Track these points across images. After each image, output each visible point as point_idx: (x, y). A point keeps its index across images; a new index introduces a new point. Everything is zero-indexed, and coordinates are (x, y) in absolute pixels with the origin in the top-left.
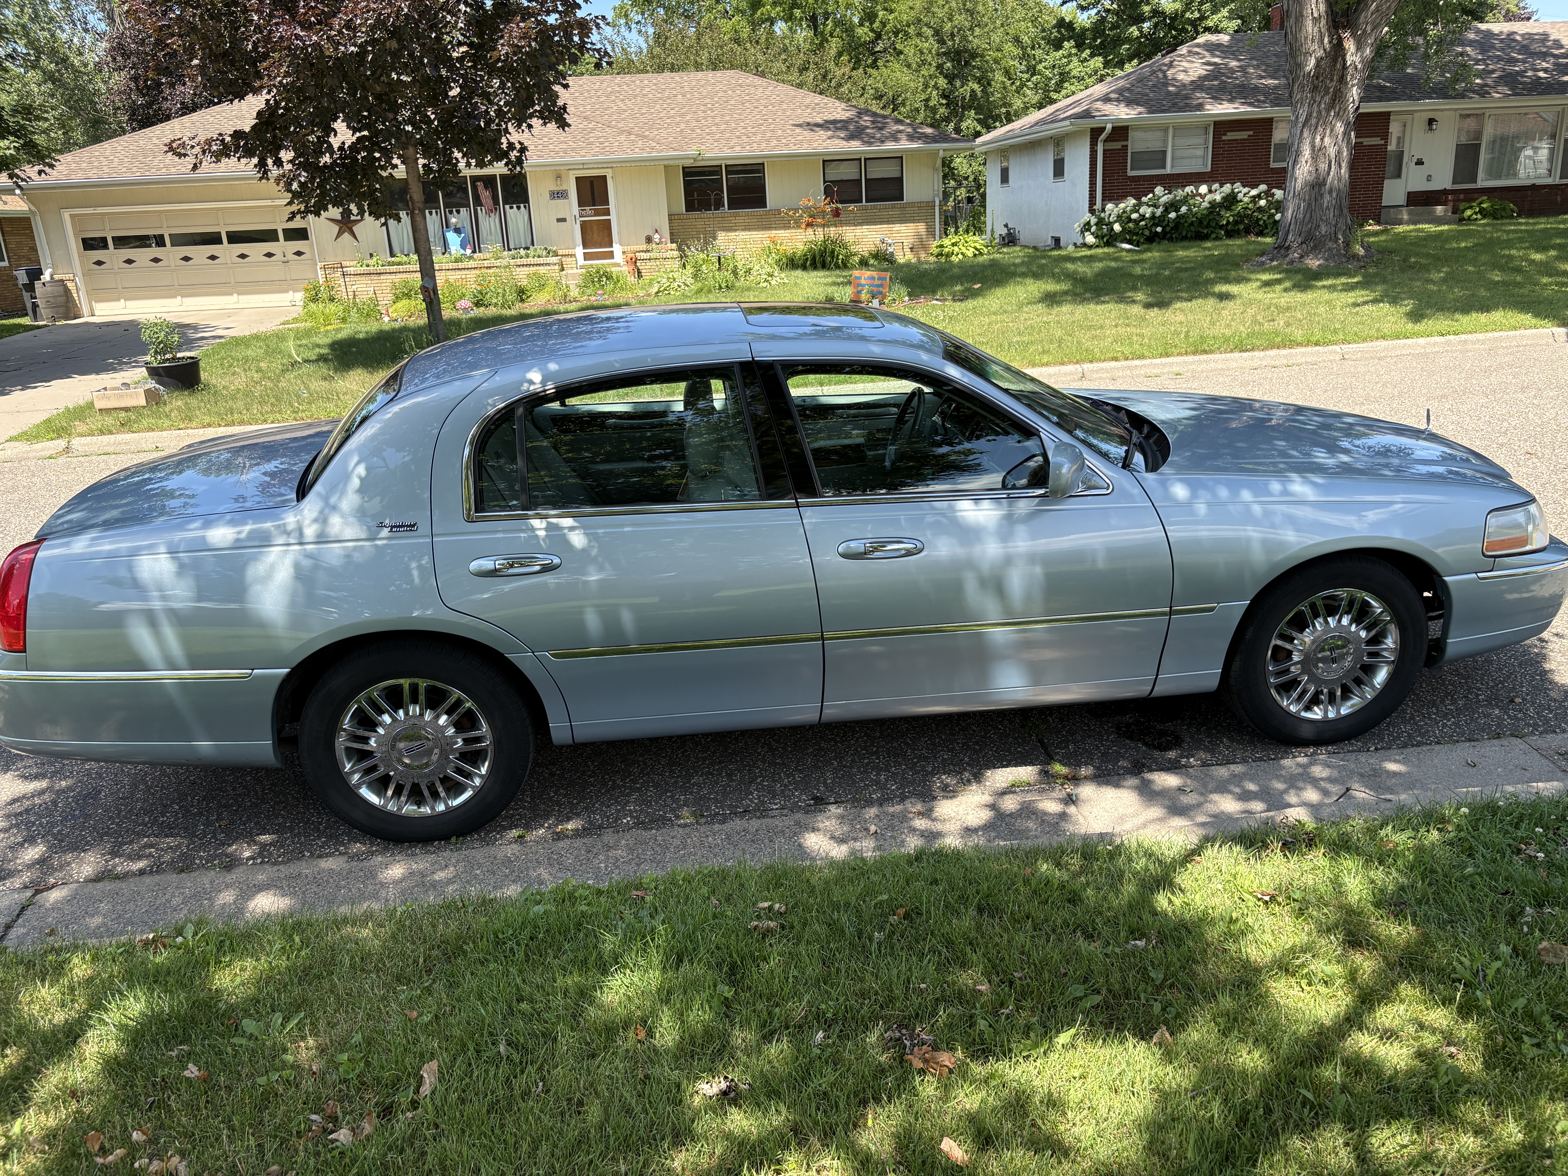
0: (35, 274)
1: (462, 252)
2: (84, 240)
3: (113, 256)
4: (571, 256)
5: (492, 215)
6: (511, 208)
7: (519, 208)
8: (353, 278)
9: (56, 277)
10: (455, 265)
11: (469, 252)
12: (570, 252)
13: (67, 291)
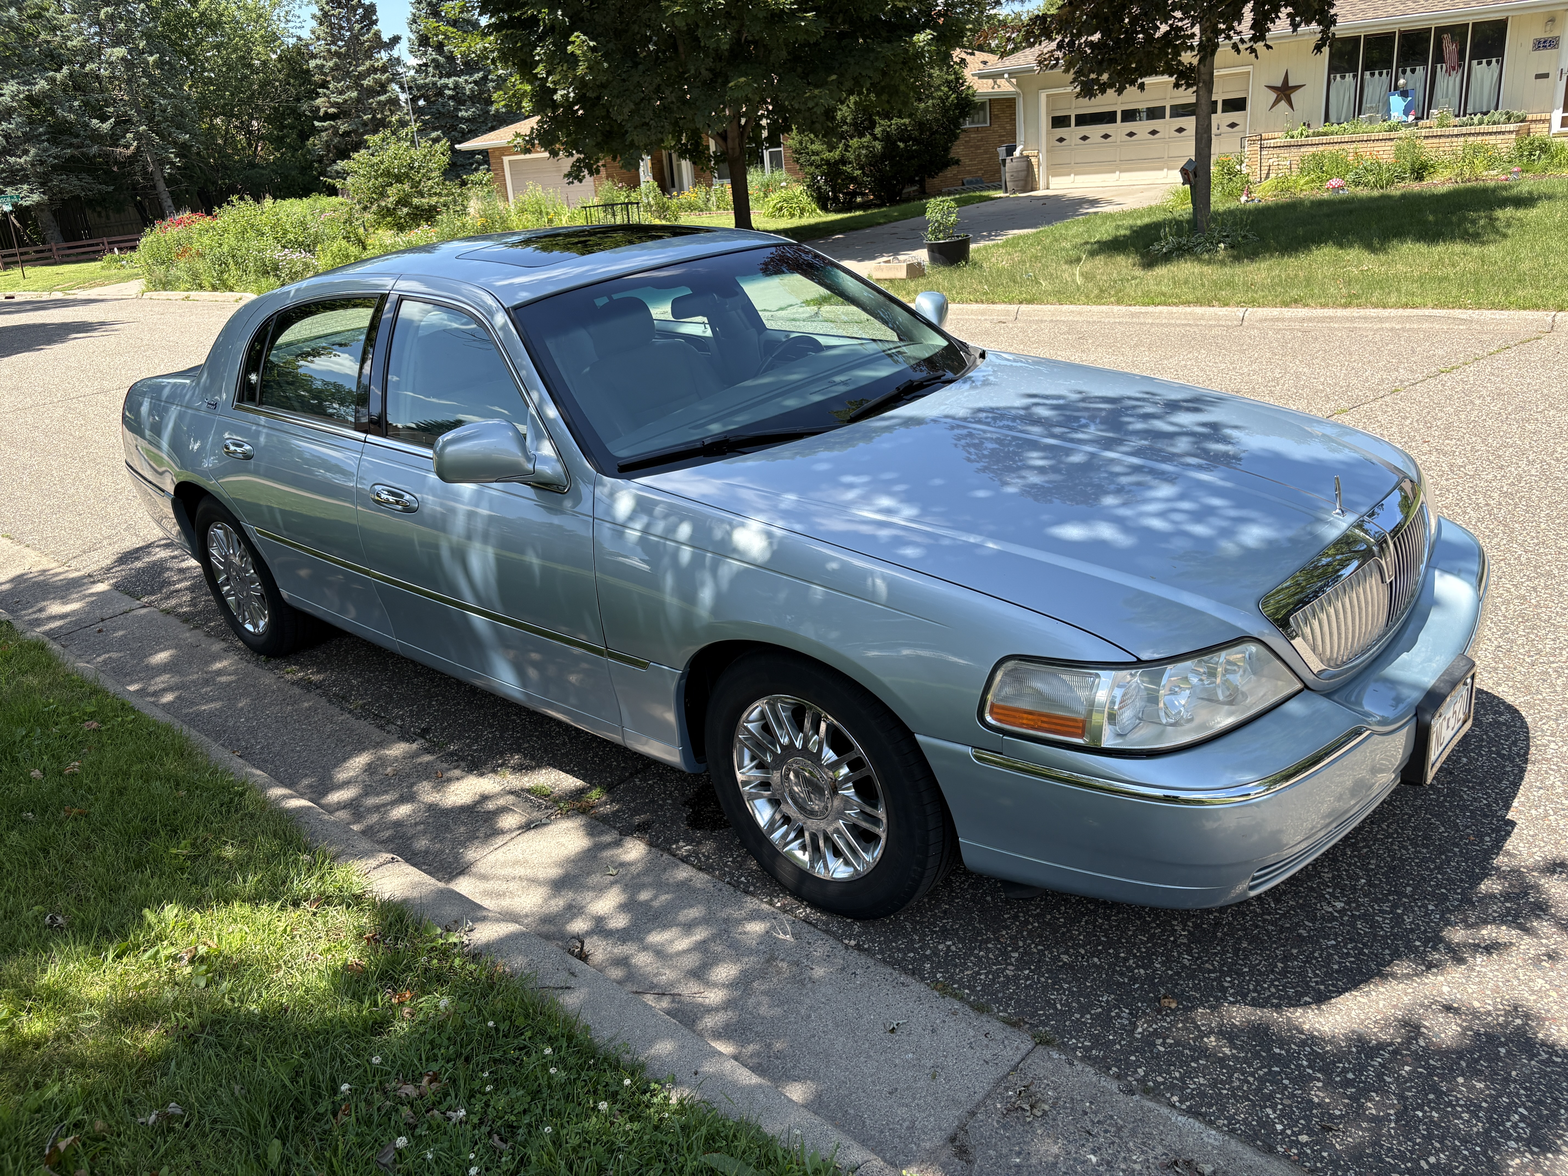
0: (1010, 151)
1: (1404, 118)
2: (1054, 119)
3: (1073, 132)
4: (1544, 121)
5: (1453, 73)
6: (1480, 63)
7: (1489, 63)
8: (1271, 151)
9: (1025, 153)
10: (1386, 135)
11: (1411, 118)
12: (1543, 116)
13: (1029, 165)
